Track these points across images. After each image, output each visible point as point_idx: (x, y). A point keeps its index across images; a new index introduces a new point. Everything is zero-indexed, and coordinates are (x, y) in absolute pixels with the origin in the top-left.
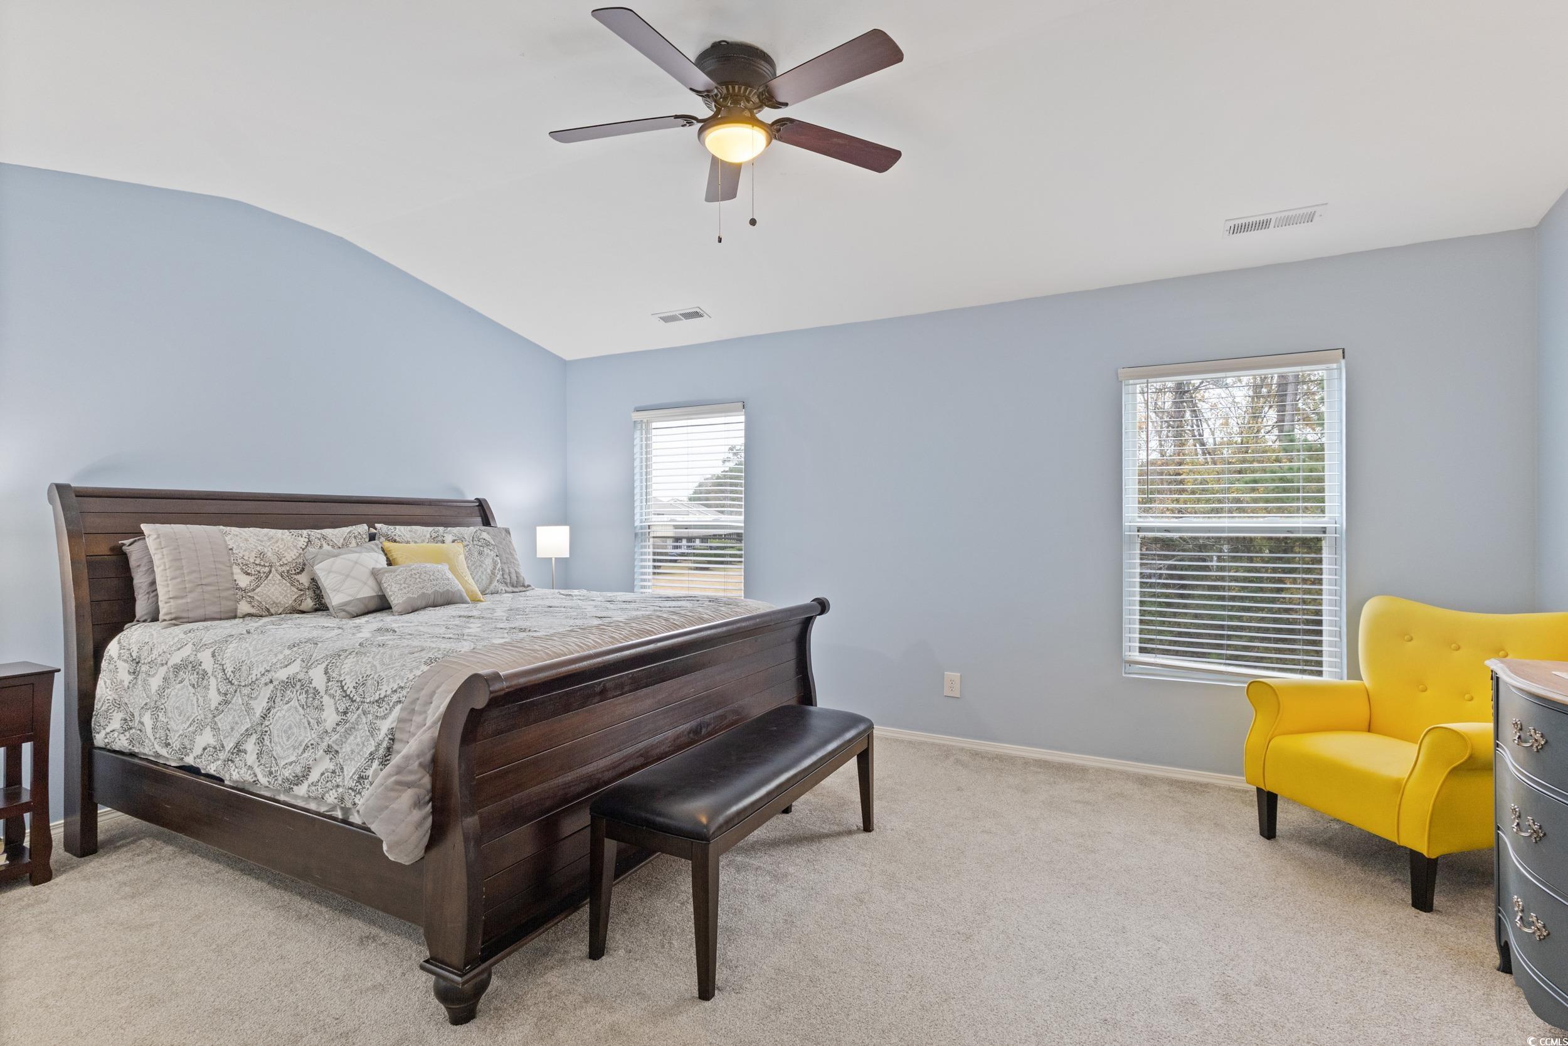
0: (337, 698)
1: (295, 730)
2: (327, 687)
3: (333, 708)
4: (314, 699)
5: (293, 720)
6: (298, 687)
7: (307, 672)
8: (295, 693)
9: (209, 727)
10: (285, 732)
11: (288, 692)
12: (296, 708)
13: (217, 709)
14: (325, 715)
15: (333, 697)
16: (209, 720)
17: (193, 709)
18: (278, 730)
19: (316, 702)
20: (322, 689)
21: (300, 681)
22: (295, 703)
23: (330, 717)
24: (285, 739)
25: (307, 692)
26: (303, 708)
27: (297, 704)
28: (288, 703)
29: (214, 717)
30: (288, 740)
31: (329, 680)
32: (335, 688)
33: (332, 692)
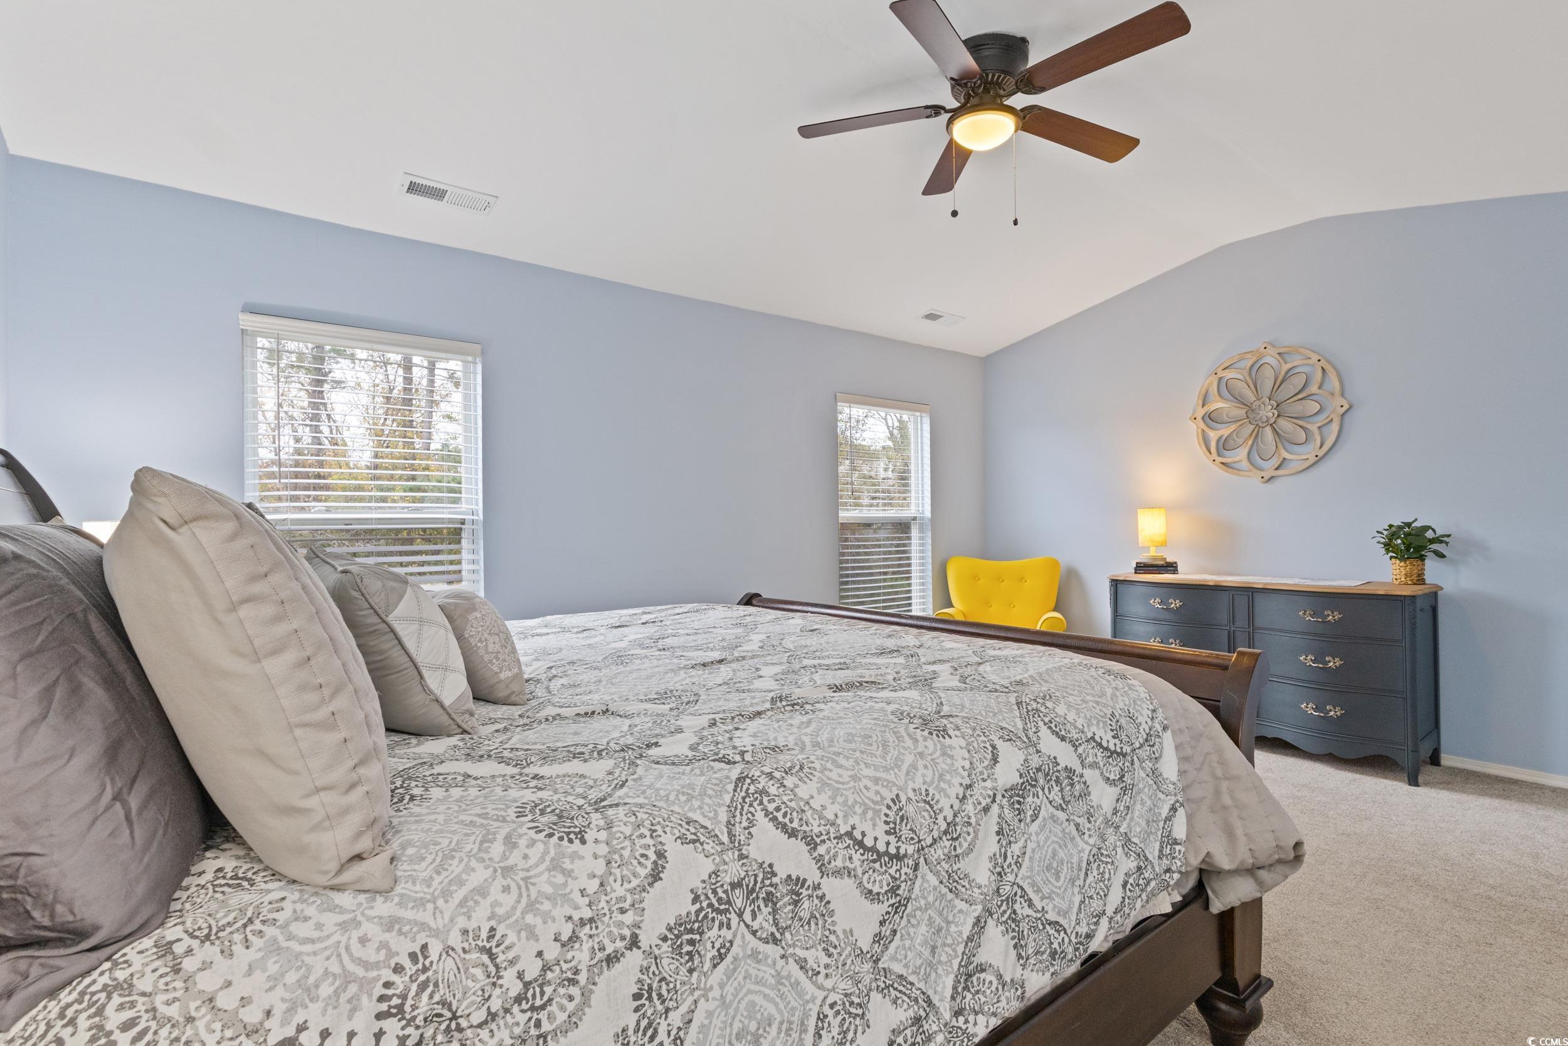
0: (1101, 764)
1: (1061, 854)
2: (1080, 756)
3: (1102, 783)
4: (1072, 785)
5: (1056, 839)
6: (1041, 782)
7: (1038, 751)
8: (1040, 793)
9: (873, 994)
10: (1049, 868)
11: (1030, 799)
12: (1052, 816)
13: (878, 938)
14: (1094, 797)
15: (1094, 765)
16: (867, 980)
17: (801, 994)
18: (1038, 874)
19: (1077, 787)
20: (1075, 764)
21: (1039, 770)
22: (1046, 811)
23: (1104, 796)
24: (1053, 881)
25: (1058, 781)
26: (1063, 809)
27: (1052, 809)
28: (1035, 817)
29: (876, 961)
30: (1058, 878)
31: (1076, 747)
32: (1091, 751)
33: (1090, 759)
